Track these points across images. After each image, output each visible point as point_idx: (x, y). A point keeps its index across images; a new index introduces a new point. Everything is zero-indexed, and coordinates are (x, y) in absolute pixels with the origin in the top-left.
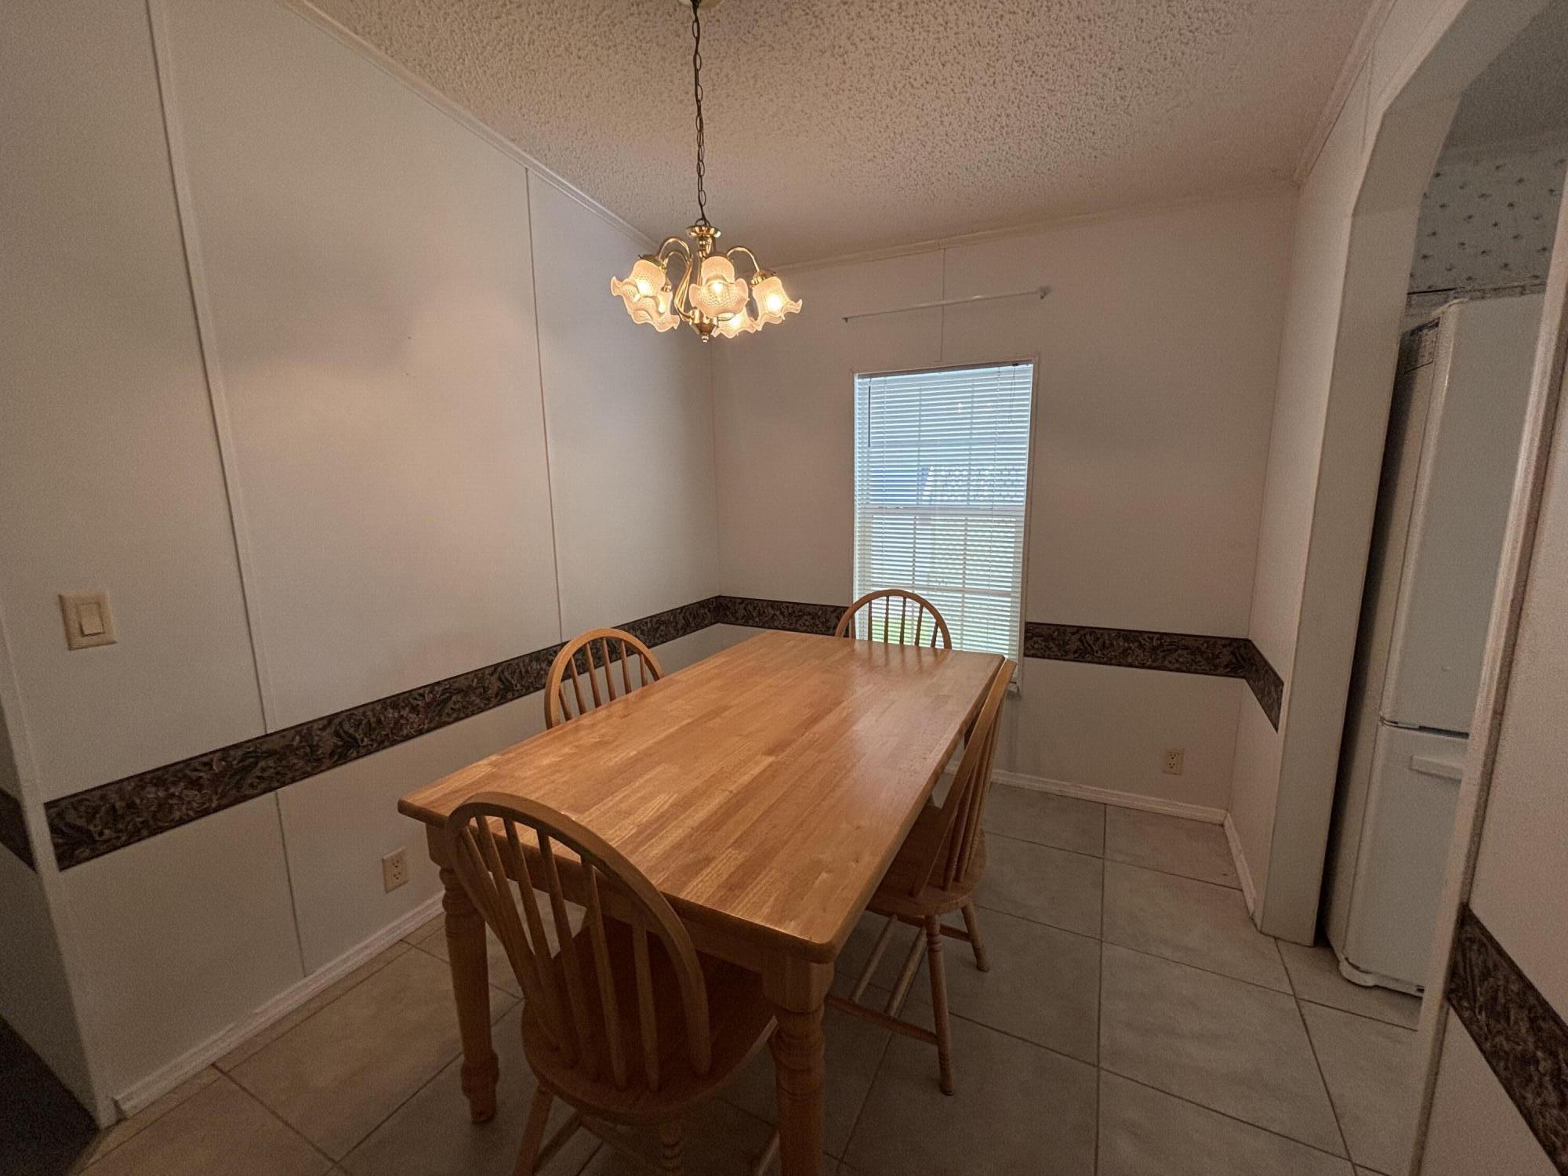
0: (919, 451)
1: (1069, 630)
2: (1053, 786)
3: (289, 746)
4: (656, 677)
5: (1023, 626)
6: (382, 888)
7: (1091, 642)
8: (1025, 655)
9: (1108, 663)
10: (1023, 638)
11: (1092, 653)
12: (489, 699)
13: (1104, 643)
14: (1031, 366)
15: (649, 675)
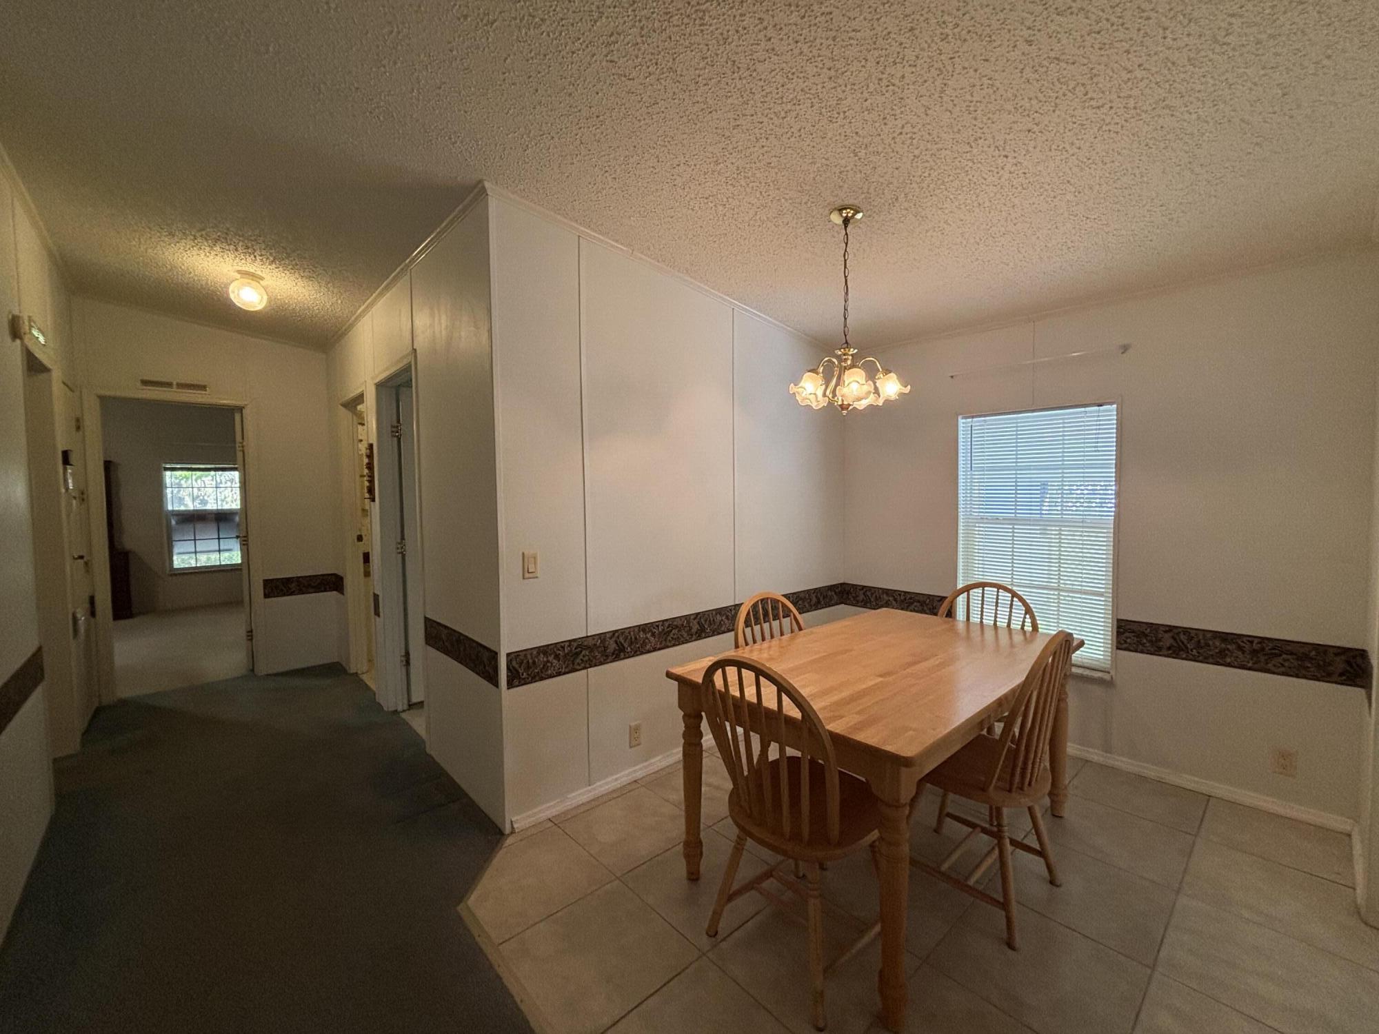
0: (1016, 474)
1: (1161, 628)
2: (1152, 771)
3: (595, 645)
4: (800, 629)
5: (1115, 623)
6: (628, 744)
7: (1186, 642)
8: (1118, 648)
9: (1205, 660)
10: (1115, 633)
11: (1186, 650)
12: (692, 635)
13: (1199, 641)
14: (1115, 406)
15: (795, 627)
